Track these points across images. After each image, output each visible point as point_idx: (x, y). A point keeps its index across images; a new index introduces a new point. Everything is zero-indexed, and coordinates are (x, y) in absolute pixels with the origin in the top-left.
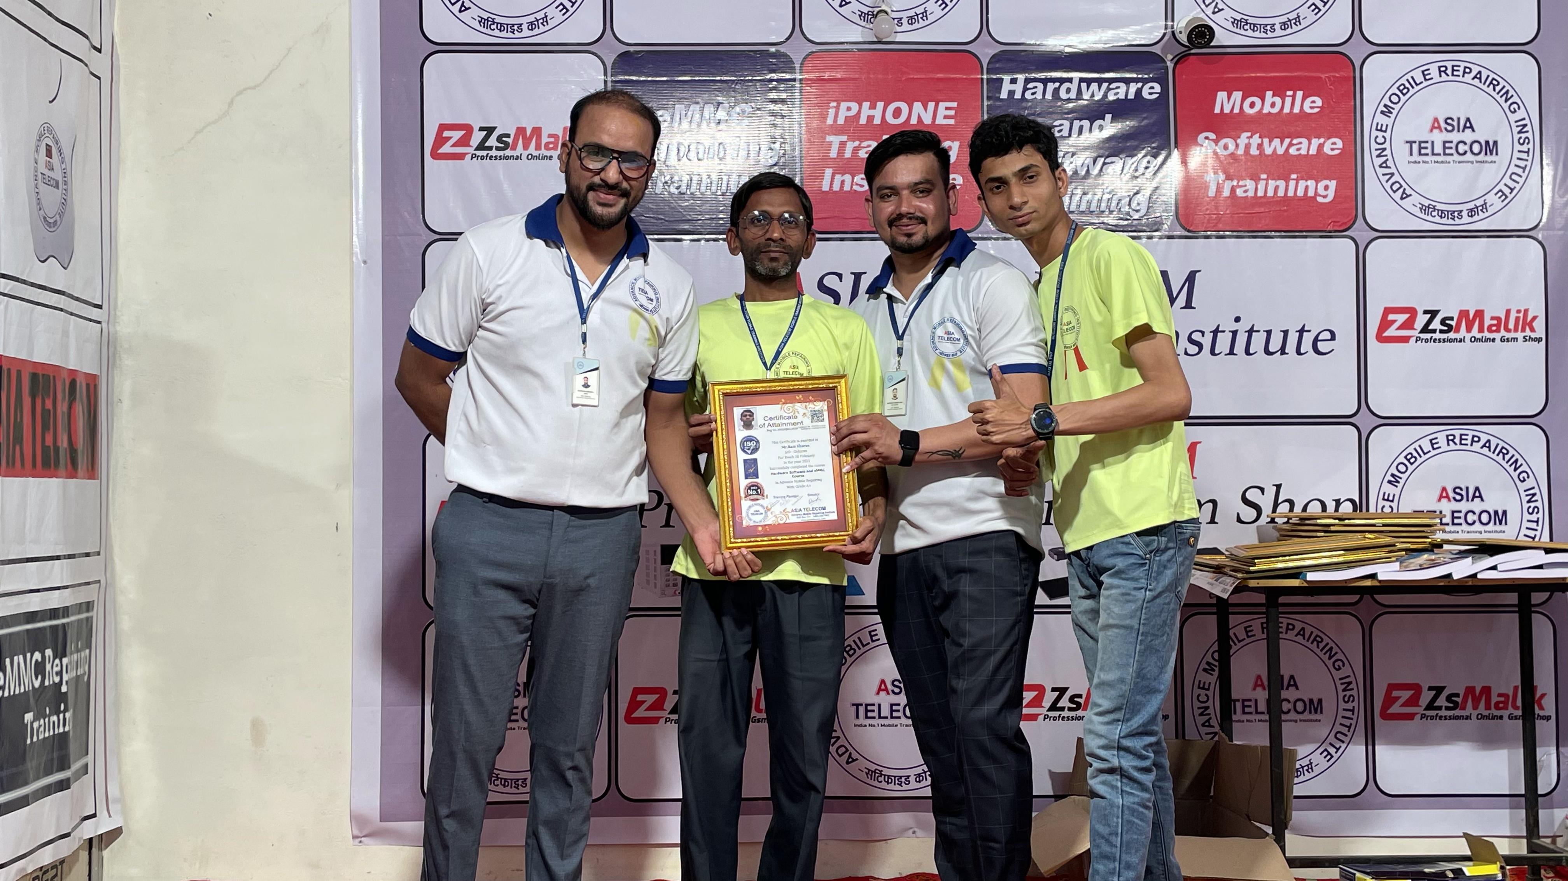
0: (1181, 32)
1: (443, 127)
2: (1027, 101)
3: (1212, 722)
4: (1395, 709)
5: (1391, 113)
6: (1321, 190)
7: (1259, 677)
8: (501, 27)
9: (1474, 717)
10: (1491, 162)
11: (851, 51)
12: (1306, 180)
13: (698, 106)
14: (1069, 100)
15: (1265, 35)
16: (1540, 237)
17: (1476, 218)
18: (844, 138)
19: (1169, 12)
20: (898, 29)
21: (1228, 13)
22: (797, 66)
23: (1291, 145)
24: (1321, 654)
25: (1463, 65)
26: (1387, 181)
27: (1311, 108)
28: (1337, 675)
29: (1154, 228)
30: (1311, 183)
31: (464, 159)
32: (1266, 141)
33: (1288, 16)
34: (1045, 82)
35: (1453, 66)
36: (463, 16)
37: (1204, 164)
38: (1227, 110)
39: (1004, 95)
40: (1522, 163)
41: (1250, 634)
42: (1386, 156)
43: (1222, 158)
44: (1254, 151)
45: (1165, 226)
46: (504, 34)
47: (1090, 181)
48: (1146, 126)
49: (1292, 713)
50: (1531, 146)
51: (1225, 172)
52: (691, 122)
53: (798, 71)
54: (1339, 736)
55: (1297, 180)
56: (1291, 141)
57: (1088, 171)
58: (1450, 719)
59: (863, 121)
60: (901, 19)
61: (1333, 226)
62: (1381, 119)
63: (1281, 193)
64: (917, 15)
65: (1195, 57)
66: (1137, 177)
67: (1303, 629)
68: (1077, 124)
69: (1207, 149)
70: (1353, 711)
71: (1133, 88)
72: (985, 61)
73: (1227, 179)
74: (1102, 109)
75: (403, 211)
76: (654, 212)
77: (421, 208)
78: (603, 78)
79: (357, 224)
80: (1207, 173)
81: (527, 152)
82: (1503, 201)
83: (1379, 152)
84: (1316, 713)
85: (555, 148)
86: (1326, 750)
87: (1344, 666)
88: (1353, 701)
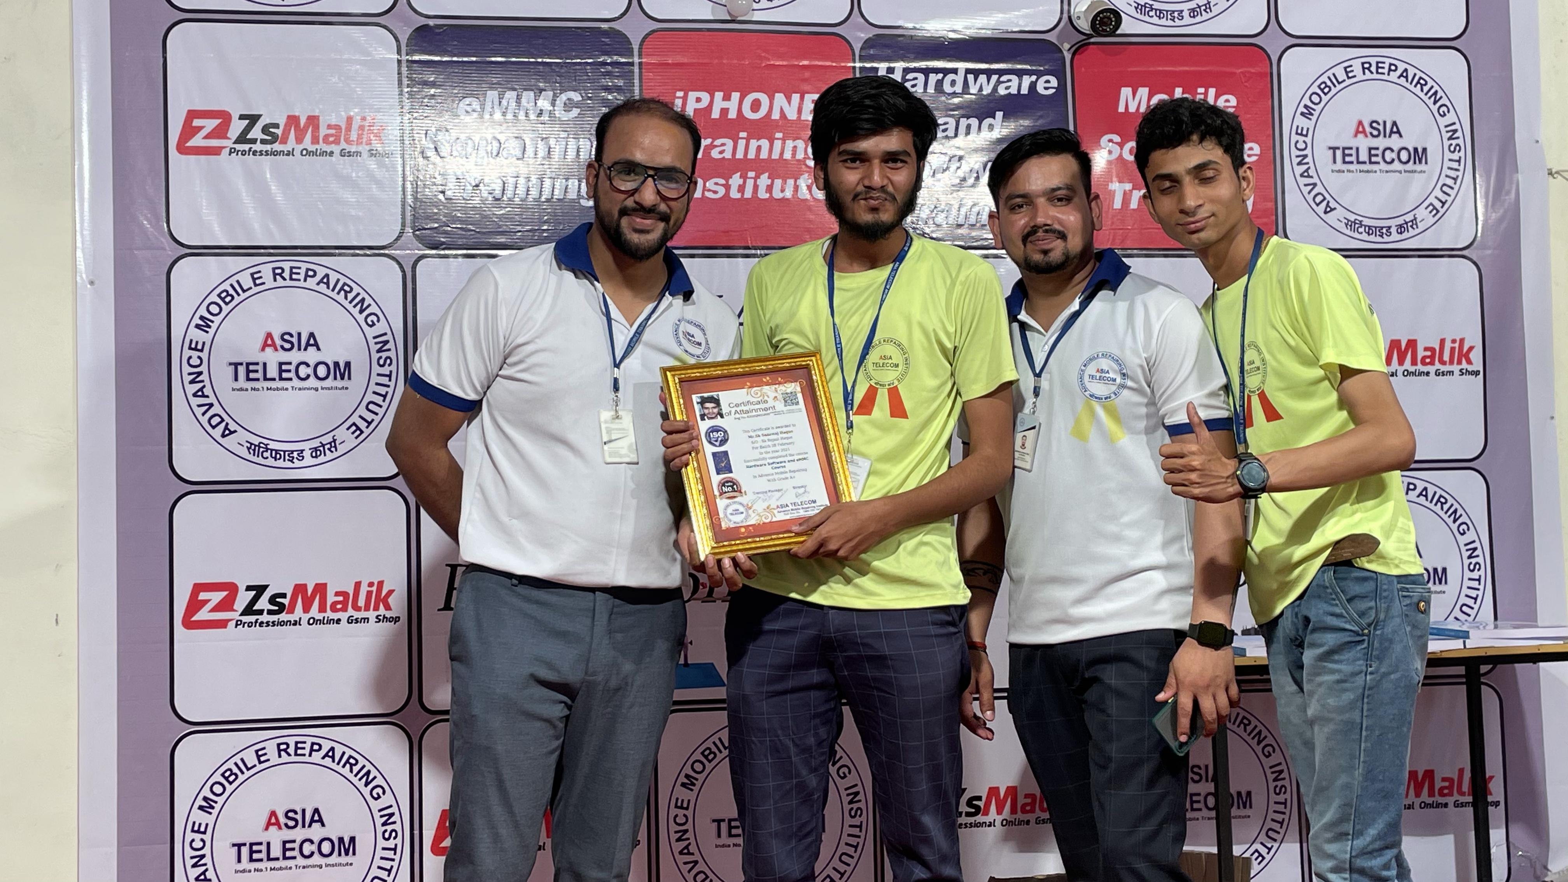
0: (1079, 18)
1: (193, 114)
5: (1312, 114)
9: (1417, 806)
10: (1421, 172)
11: (700, 30)
13: (515, 93)
14: (954, 94)
16: (1475, 257)
17: (1405, 235)
20: (755, 6)
22: (636, 47)
24: (1249, 739)
25: (1388, 61)
26: (1309, 193)
28: (1267, 762)
31: (219, 154)
33: (1197, 1)
34: (926, 72)
35: (1378, 63)
37: (1108, 173)
38: (1132, 109)
40: (1453, 174)
42: (1307, 163)
47: (980, 189)
50: (1462, 154)
51: (1132, 180)
52: (505, 113)
53: (636, 53)
57: (977, 178)
59: (715, 114)
62: (1301, 121)
65: (1098, 46)
68: (964, 122)
69: (1110, 152)
71: (1027, 81)
72: (857, 47)
73: (1133, 189)
74: (991, 105)
75: (141, 218)
76: (462, 221)
77: (164, 214)
78: (396, 56)
79: (82, 235)
80: (1112, 181)
81: (301, 147)
82: (1434, 216)
83: (1300, 159)
84: (1245, 807)
85: (337, 142)
86: (1257, 851)
87: (1274, 751)
88: (1285, 793)
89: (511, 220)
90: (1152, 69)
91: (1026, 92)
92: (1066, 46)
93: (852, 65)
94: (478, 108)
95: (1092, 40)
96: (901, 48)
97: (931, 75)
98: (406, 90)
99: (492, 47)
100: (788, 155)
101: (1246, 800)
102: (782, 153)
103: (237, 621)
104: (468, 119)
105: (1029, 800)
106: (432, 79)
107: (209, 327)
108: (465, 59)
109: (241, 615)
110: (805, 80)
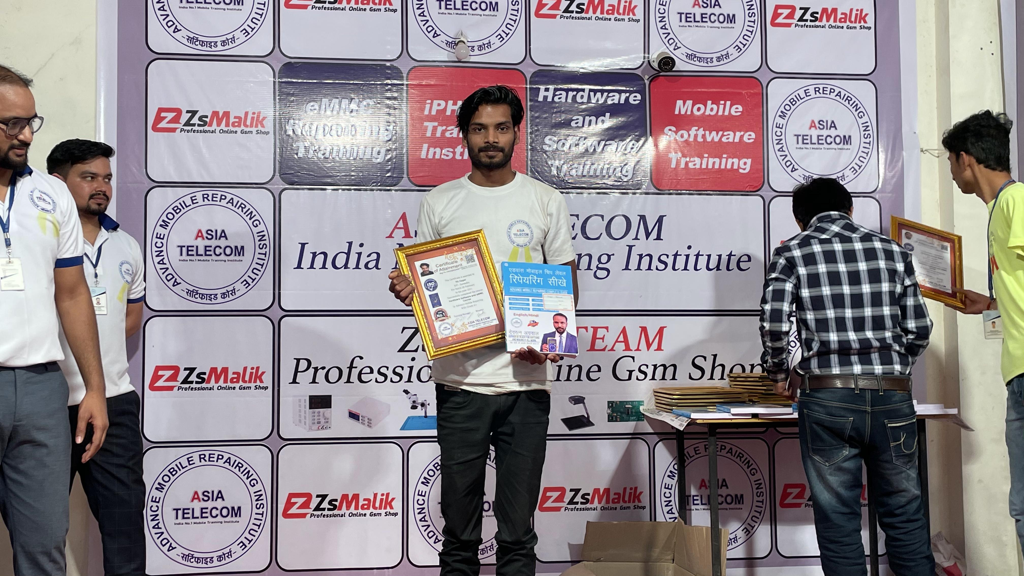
0: (654, 61)
1: (161, 110)
2: (556, 103)
3: (674, 510)
4: (789, 500)
5: (785, 116)
6: (742, 166)
7: (703, 481)
8: (203, 43)
10: (847, 149)
11: (441, 66)
12: (733, 158)
13: (337, 100)
14: (582, 103)
15: (706, 65)
16: (877, 197)
18: (436, 124)
19: (647, 48)
20: (472, 53)
21: (683, 50)
22: (405, 75)
23: (723, 135)
24: (742, 465)
25: (829, 87)
26: (783, 160)
27: (736, 112)
28: (753, 478)
29: (638, 187)
30: (736, 160)
31: (175, 132)
32: (707, 132)
33: (721, 53)
34: (567, 91)
35: (823, 88)
36: (177, 35)
37: (668, 147)
38: (683, 112)
39: (541, 99)
40: (866, 150)
41: (697, 452)
42: (782, 144)
43: (680, 143)
44: (700, 139)
45: (644, 186)
46: (204, 48)
47: (596, 156)
48: (631, 121)
49: (724, 504)
50: (871, 139)
51: (682, 152)
52: (332, 111)
53: (405, 79)
54: (753, 518)
55: (727, 159)
56: (723, 133)
57: (595, 149)
59: (448, 113)
60: (474, 47)
61: (750, 188)
62: (779, 121)
63: (717, 166)
64: (484, 45)
65: (663, 77)
66: (626, 154)
67: (731, 449)
68: (587, 119)
69: (670, 136)
70: (762, 502)
71: (624, 96)
72: (528, 76)
73: (683, 156)
74: (603, 109)
75: (132, 167)
76: (307, 170)
77: (144, 164)
78: (273, 79)
80: (670, 152)
81: (220, 128)
82: (854, 174)
83: (778, 141)
84: (740, 503)
86: (746, 528)
87: (757, 472)
88: (763, 496)
89: (334, 169)
90: (695, 90)
91: (623, 102)
92: (647, 77)
93: (525, 86)
94: (317, 107)
95: (661, 74)
96: (553, 78)
97: (570, 92)
98: (278, 98)
99: (326, 74)
101: (739, 499)
103: (179, 387)
104: (312, 113)
105: (617, 496)
106: (292, 92)
107: (167, 226)
108: (310, 81)
109: (181, 383)
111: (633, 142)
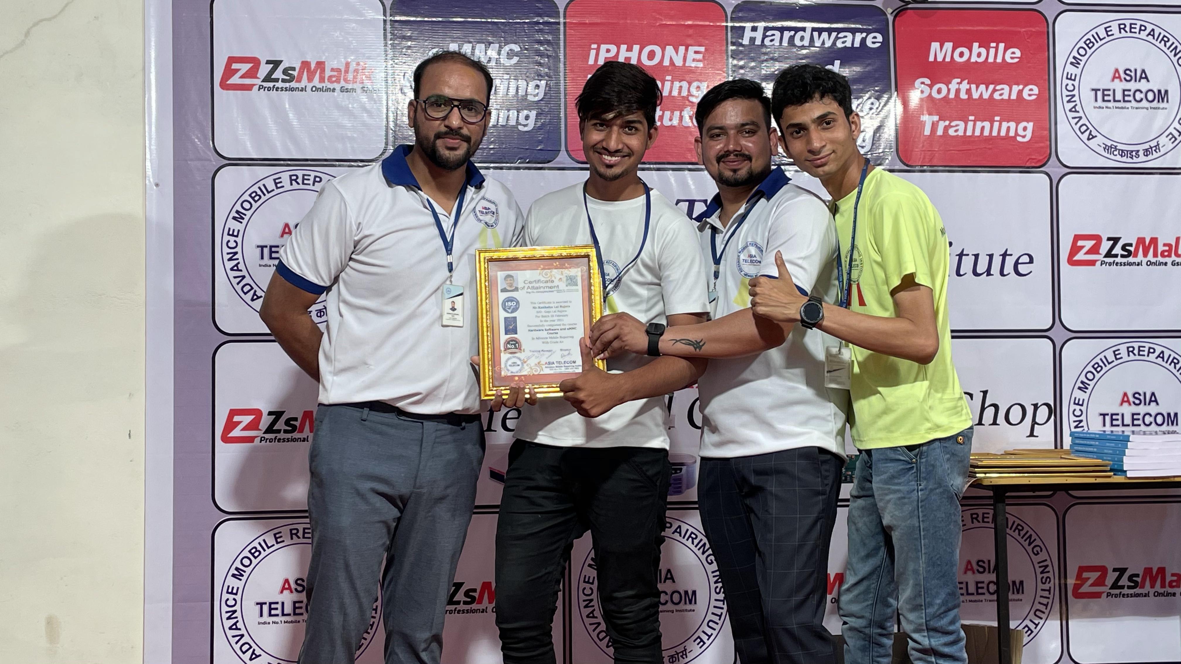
1: (232, 60)
2: (766, 47)
4: (1085, 589)
5: (1079, 64)
6: (1020, 132)
7: (969, 562)
9: (1151, 594)
10: (1163, 108)
12: (1008, 122)
14: (803, 47)
17: (1150, 157)
22: (562, 11)
23: (995, 90)
24: (1022, 541)
26: (1076, 124)
27: (1012, 58)
28: (1036, 559)
30: (1013, 125)
31: (251, 90)
32: (973, 87)
34: (782, 30)
35: (1131, 24)
37: (920, 107)
38: (940, 59)
39: (746, 41)
41: (963, 523)
42: (1075, 101)
43: (936, 102)
44: (963, 96)
48: (869, 72)
51: (938, 113)
53: (562, 15)
54: (1038, 613)
55: (1000, 122)
56: (995, 87)
58: (1132, 597)
61: (1031, 162)
62: (1071, 70)
63: (986, 133)
65: (912, 11)
69: (922, 92)
71: (859, 37)
72: (729, 11)
73: (940, 119)
74: (832, 55)
75: (193, 137)
77: (210, 135)
78: (382, 17)
79: (150, 149)
80: (923, 115)
81: (311, 85)
82: (1173, 143)
83: (1069, 98)
84: (1018, 593)
85: (338, 81)
86: (1027, 626)
87: (1041, 551)
88: (1049, 583)
90: (955, 28)
91: (858, 46)
92: (890, 10)
93: (725, 24)
95: (910, 6)
96: (763, 12)
97: (785, 32)
98: (390, 42)
99: (454, 10)
100: (675, 93)
101: (1019, 587)
102: (671, 92)
103: (262, 438)
106: (409, 34)
107: (243, 219)
108: (434, 19)
109: (264, 433)
110: (689, 36)
111: (872, 100)
